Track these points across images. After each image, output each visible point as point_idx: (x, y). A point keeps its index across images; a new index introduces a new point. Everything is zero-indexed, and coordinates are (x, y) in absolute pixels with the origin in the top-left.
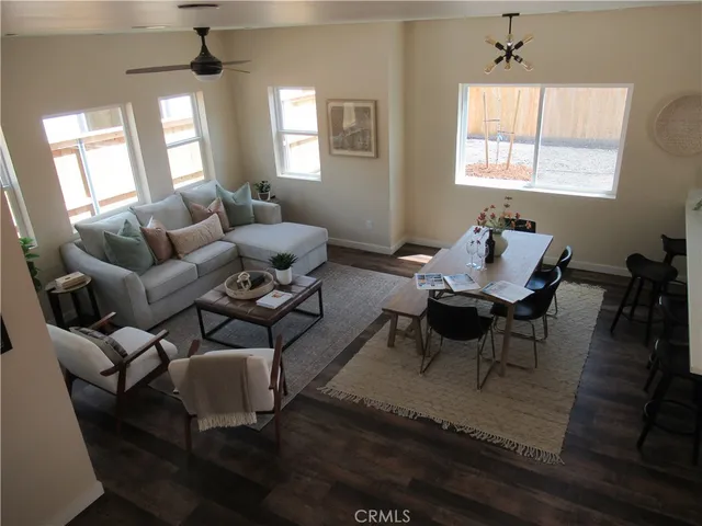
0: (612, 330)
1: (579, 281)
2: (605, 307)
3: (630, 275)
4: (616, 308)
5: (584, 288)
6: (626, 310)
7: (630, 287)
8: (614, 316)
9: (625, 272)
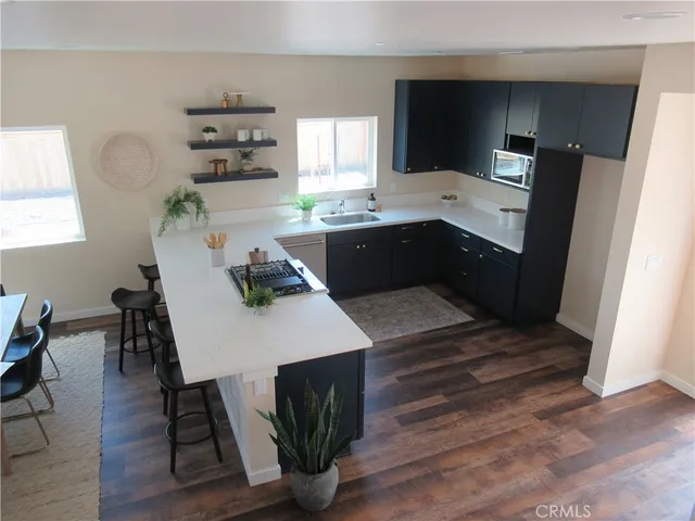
0: (121, 369)
1: (76, 332)
2: (108, 350)
3: (119, 311)
4: (118, 347)
5: (83, 337)
6: (129, 345)
7: (124, 323)
8: (118, 356)
9: (114, 309)
